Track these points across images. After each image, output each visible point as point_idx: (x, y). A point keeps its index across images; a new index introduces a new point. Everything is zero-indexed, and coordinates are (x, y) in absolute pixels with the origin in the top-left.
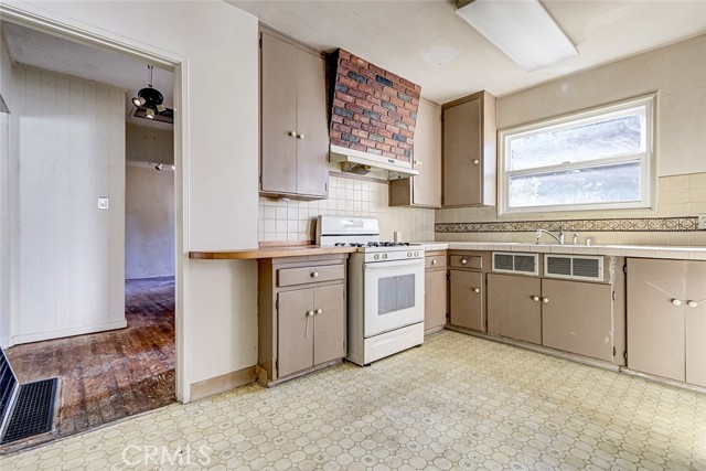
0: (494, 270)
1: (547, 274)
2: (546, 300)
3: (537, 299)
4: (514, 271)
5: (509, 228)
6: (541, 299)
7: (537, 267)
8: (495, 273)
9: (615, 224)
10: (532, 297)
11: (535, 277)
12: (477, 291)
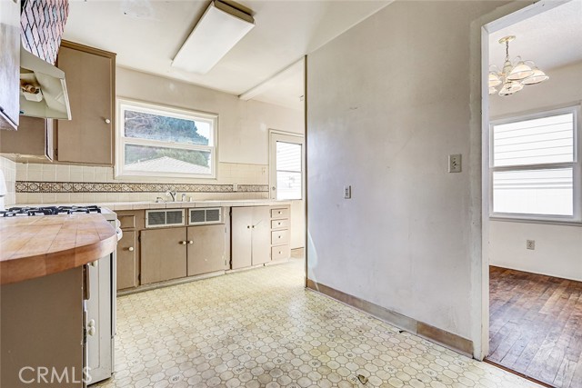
0: (147, 226)
1: (190, 223)
2: (191, 242)
3: (185, 243)
4: (166, 225)
5: (126, 188)
6: (188, 242)
7: (183, 219)
8: (149, 229)
9: (200, 188)
10: (181, 243)
11: (183, 227)
12: (131, 249)
